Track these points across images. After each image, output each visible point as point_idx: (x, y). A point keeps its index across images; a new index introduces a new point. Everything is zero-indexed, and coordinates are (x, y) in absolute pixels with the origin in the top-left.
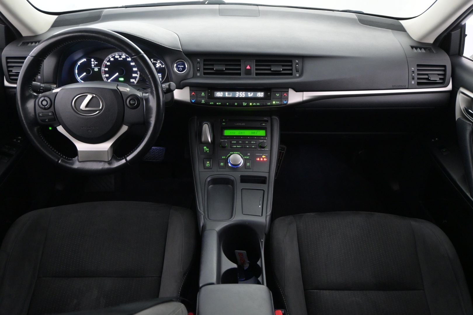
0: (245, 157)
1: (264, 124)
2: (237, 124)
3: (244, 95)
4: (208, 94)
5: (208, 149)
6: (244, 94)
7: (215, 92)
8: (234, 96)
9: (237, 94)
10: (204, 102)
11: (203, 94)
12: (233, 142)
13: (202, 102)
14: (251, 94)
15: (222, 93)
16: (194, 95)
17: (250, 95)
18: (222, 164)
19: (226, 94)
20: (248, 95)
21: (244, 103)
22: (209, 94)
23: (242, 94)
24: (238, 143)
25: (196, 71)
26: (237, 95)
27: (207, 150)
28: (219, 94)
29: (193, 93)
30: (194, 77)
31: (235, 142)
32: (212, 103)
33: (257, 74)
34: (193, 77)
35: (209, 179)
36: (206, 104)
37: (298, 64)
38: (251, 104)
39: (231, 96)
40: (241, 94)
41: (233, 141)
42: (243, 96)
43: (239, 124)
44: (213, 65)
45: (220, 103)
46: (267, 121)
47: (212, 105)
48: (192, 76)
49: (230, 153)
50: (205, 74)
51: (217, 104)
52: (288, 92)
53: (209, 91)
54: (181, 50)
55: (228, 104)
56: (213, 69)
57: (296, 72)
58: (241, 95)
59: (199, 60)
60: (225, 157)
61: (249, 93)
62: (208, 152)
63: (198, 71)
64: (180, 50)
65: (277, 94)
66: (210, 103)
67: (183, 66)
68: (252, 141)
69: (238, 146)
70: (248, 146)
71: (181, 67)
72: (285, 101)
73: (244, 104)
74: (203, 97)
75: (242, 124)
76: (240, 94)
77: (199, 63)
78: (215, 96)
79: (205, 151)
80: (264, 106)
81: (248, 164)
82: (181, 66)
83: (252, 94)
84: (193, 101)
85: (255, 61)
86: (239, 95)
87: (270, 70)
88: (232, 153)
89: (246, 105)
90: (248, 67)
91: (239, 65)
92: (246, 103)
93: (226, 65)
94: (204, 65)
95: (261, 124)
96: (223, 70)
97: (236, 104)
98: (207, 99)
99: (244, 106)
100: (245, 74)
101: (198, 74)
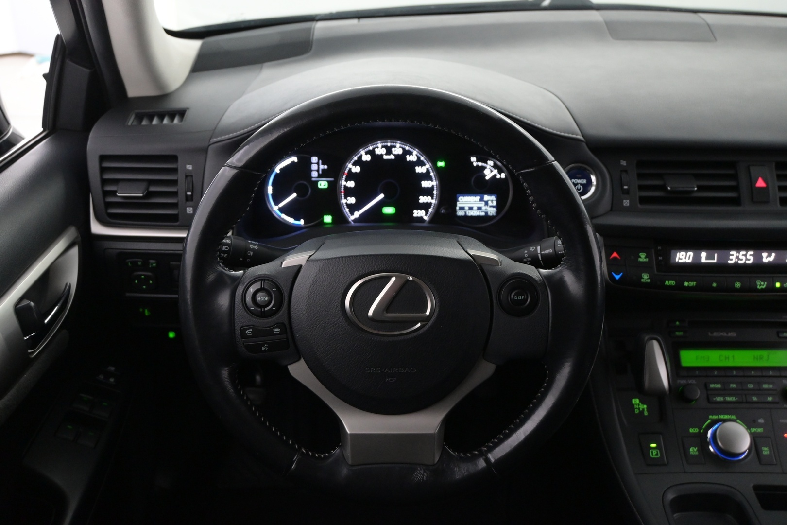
0: (753, 430)
2: (715, 334)
3: (752, 258)
4: (657, 259)
5: (645, 406)
6: (750, 255)
7: (673, 252)
8: (722, 262)
9: (733, 255)
10: (649, 281)
11: (643, 258)
12: (712, 386)
13: (643, 280)
14: (769, 256)
15: (691, 254)
16: (615, 258)
17: (767, 257)
18: (693, 450)
19: (701, 258)
20: (762, 257)
21: (758, 284)
22: (660, 258)
23: (745, 255)
24: (725, 391)
25: (619, 192)
26: (732, 260)
27: (643, 409)
28: (684, 257)
29: (615, 254)
30: (615, 209)
31: (719, 386)
32: (672, 283)
33: (784, 201)
34: (611, 210)
35: (670, 496)
36: (656, 285)
38: (778, 285)
39: (715, 261)
40: (743, 255)
41: (714, 383)
42: (748, 262)
43: (722, 334)
44: (659, 176)
45: (693, 284)
47: (670, 287)
48: (609, 208)
49: (710, 417)
50: (643, 200)
51: (686, 284)
53: (659, 248)
54: (580, 137)
55: (714, 285)
56: (663, 188)
58: (742, 260)
59: (624, 163)
60: (696, 430)
61: (765, 255)
62: (646, 413)
63: (627, 192)
64: (574, 136)
66: (667, 283)
67: (585, 181)
68: (765, 383)
69: (729, 399)
70: (755, 399)
71: (581, 184)
73: (760, 285)
74: (645, 267)
75: (727, 334)
76: (741, 257)
77: (626, 171)
78: (672, 261)
79: (637, 411)
81: (766, 451)
82: (579, 181)
83: (773, 255)
84: (617, 277)
85: (774, 164)
86: (737, 257)
88: (715, 417)
89: (764, 287)
90: (760, 183)
91: (735, 177)
92: (766, 283)
93: (697, 177)
94: (640, 176)
95: (778, 333)
96: (693, 191)
97: (738, 285)
98: (656, 272)
99: (762, 290)
100: (753, 201)
101: (626, 203)
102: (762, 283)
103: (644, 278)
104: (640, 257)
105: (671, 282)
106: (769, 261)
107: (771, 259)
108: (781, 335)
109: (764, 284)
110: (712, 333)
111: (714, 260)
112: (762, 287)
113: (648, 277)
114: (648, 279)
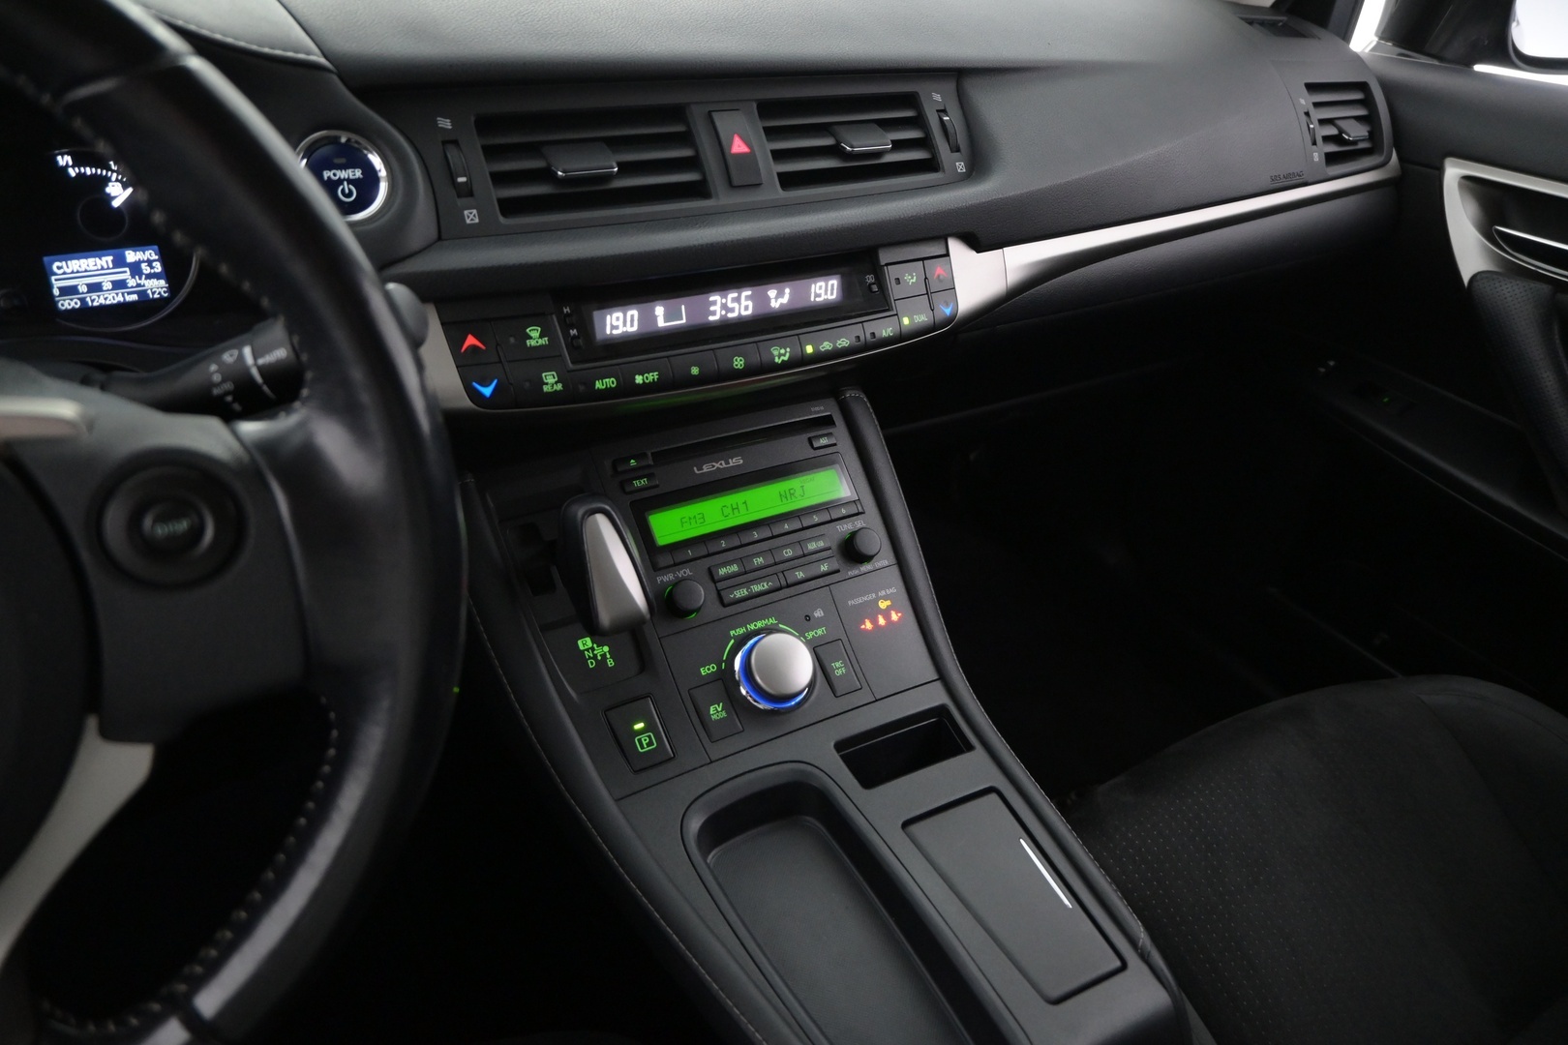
0: (810, 635)
1: (824, 441)
2: (706, 469)
3: (750, 304)
4: (566, 335)
5: (606, 649)
6: (747, 298)
7: (596, 314)
8: (698, 321)
9: (714, 303)
10: (559, 387)
11: (535, 337)
12: (722, 571)
13: (546, 389)
14: (780, 294)
15: (633, 313)
16: (474, 348)
17: (777, 298)
18: (716, 712)
19: (655, 318)
20: (768, 299)
21: (776, 353)
22: (574, 332)
23: (737, 300)
24: (747, 575)
25: (449, 193)
26: (714, 313)
27: (604, 656)
28: (620, 322)
29: (471, 340)
30: (448, 231)
31: (734, 568)
32: (610, 382)
33: (788, 181)
34: (440, 238)
35: (695, 824)
36: (576, 390)
37: (944, 111)
38: (809, 349)
39: (684, 321)
40: (733, 300)
41: (725, 564)
42: (744, 313)
43: (717, 465)
44: (533, 149)
45: (652, 376)
46: (828, 421)
47: (607, 393)
48: (433, 233)
49: (732, 633)
50: (509, 207)
51: (639, 379)
52: (947, 255)
53: (566, 310)
54: (322, 60)
55: (695, 371)
56: (546, 175)
57: (952, 152)
58: (733, 310)
59: (445, 123)
60: (712, 668)
61: (772, 293)
62: (610, 663)
63: (466, 192)
64: (301, 56)
65: (907, 277)
66: (599, 385)
67: (358, 173)
68: (811, 539)
69: (757, 588)
70: (800, 575)
71: (350, 181)
72: (947, 305)
73: (780, 355)
74: (543, 358)
75: (728, 462)
76: (730, 305)
77: (455, 143)
78: (599, 336)
79: (591, 664)
80: (867, 347)
81: (839, 668)
82: (343, 174)
83: (787, 291)
84: (487, 391)
85: (755, 105)
86: (724, 307)
87: (835, 151)
88: (741, 631)
89: (786, 358)
90: (738, 147)
91: (686, 139)
92: (788, 350)
93: (615, 144)
94: (491, 153)
95: (810, 440)
96: (609, 177)
97: (739, 363)
98: (571, 365)
99: (785, 366)
100: (732, 186)
101: (471, 216)
102: (783, 351)
103: (547, 384)
104: (531, 338)
105: (607, 380)
106: (781, 304)
107: (785, 300)
108: (816, 445)
109: (786, 352)
110: (700, 469)
111: (682, 319)
112: (782, 358)
113: (556, 379)
114: (556, 383)
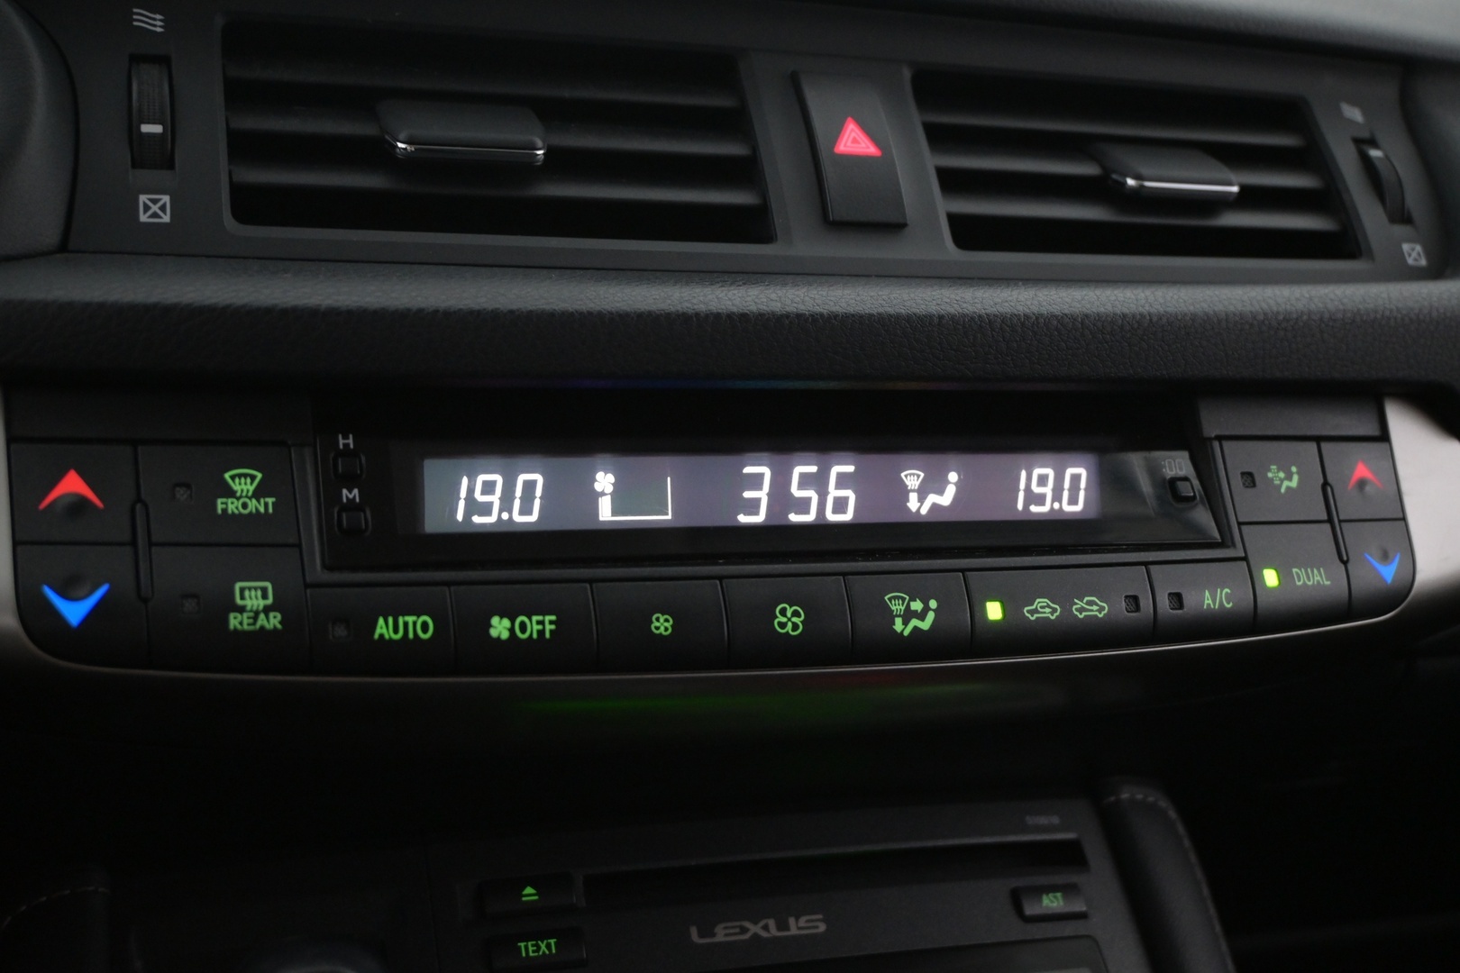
1: (1052, 903)
2: (722, 934)
3: (850, 495)
4: (329, 498)
6: (843, 481)
7: (433, 470)
8: (706, 518)
9: (756, 481)
14: (933, 483)
17: (922, 494)
19: (591, 500)
20: (901, 490)
21: (897, 607)
22: (350, 494)
23: (819, 482)
26: (753, 506)
28: (494, 497)
29: (72, 484)
34: (63, 247)
37: (1373, 143)
38: (994, 610)
39: (669, 517)
40: (805, 481)
42: (834, 516)
43: (754, 929)
45: (539, 625)
51: (500, 628)
52: (1384, 437)
53: (345, 442)
55: (662, 625)
57: (1391, 219)
58: (803, 506)
61: (912, 477)
63: (155, 157)
65: (1275, 474)
66: (383, 629)
72: (1385, 557)
73: (908, 615)
74: (248, 544)
75: (783, 926)
76: (797, 491)
77: (163, 61)
78: (433, 523)
80: (1156, 631)
83: (953, 476)
84: (74, 612)
86: (780, 493)
89: (925, 625)
90: (853, 141)
91: (735, 122)
92: (933, 604)
93: (551, 113)
95: (1016, 899)
96: (526, 171)
97: (789, 620)
98: (317, 572)
99: (920, 646)
100: (836, 225)
101: (155, 208)
102: (917, 606)
103: (242, 610)
104: (231, 493)
105: (410, 619)
106: (935, 507)
107: (946, 498)
108: (1030, 910)
109: (926, 609)
110: (707, 931)
111: (667, 514)
112: (914, 622)
113: (270, 601)
114: (267, 610)
